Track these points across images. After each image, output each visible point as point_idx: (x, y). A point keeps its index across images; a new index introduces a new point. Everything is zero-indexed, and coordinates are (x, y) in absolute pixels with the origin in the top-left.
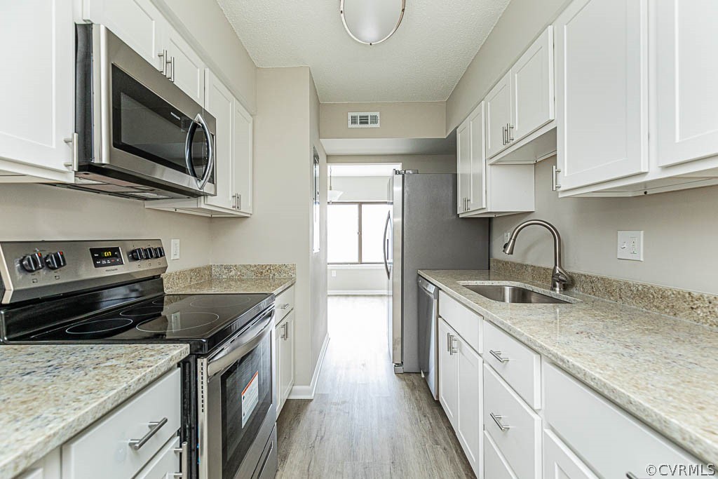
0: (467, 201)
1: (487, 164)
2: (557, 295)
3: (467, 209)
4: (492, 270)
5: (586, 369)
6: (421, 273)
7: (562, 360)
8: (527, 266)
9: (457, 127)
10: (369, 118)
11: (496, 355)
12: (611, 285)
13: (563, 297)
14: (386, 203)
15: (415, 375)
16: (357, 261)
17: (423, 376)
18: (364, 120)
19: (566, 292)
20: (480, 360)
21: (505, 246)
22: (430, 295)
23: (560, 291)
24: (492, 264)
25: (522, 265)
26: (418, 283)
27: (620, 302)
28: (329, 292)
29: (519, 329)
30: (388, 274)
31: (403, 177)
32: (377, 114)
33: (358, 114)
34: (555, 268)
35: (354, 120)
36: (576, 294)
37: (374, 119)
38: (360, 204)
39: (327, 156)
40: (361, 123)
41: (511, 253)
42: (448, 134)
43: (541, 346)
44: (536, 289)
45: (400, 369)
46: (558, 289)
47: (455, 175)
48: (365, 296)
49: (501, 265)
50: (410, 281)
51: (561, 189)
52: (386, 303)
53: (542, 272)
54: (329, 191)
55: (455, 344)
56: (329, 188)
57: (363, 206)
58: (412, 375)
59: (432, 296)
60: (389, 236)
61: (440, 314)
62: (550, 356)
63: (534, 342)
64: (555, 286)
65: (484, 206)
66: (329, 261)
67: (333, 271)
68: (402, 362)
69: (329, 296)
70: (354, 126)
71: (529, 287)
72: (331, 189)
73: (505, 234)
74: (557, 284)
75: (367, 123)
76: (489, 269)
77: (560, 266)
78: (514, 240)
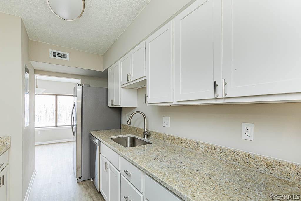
0: (112, 101)
1: (121, 87)
2: (145, 140)
3: (112, 105)
4: (122, 129)
5: (160, 178)
6: (92, 133)
7: (152, 175)
8: (135, 128)
9: (108, 68)
10: (63, 55)
11: (126, 172)
12: (161, 135)
13: (147, 141)
14: (72, 96)
15: (88, 181)
16: (54, 125)
17: (92, 180)
18: (60, 55)
19: (148, 138)
20: (119, 173)
21: (128, 122)
22: (96, 144)
23: (146, 138)
24: (121, 126)
25: (133, 127)
26: (90, 138)
27: (164, 141)
28: (36, 144)
29: (136, 162)
30: (74, 134)
31: (82, 88)
32: (68, 54)
33: (56, 52)
34: (145, 129)
35: (53, 54)
36: (151, 139)
37: (66, 56)
38: (57, 95)
39: (35, 70)
40: (58, 56)
41: (130, 124)
42: (104, 70)
43: (144, 169)
44: (139, 138)
45: (81, 180)
46: (145, 137)
47: (107, 89)
48: (59, 143)
49: (125, 127)
50: (85, 137)
51: (148, 103)
52: (72, 146)
53: (140, 130)
54: (36, 88)
55: (108, 167)
56: (36, 87)
57: (58, 96)
58: (87, 181)
59: (97, 145)
60: (74, 115)
61: (101, 153)
62: (147, 173)
63: (141, 167)
64: (144, 136)
65: (119, 105)
66: (35, 126)
67: (38, 132)
68: (81, 177)
69: (36, 146)
70: (53, 57)
71: (136, 137)
72: (37, 87)
73: (127, 115)
74: (145, 135)
75: (62, 57)
76: (121, 128)
77: (146, 129)
78: (131, 119)
